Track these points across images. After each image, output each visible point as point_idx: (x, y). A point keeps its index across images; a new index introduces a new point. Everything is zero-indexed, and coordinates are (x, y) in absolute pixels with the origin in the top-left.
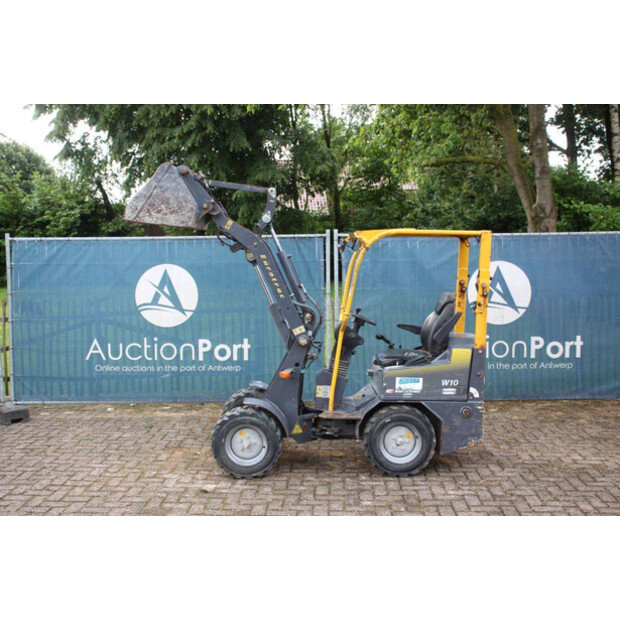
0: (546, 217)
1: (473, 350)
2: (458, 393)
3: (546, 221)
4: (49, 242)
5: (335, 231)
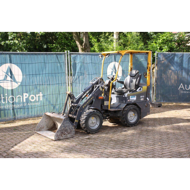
1: (147, 87)
2: (144, 100)
3: (87, 49)
5: (69, 51)
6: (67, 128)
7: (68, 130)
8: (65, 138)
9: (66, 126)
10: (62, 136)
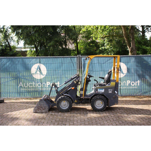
0: (134, 51)
1: (116, 83)
2: (112, 92)
3: (134, 52)
4: (9, 58)
5: (80, 55)
6: (42, 106)
7: (43, 107)
8: (41, 112)
9: (42, 105)
10: (39, 111)
